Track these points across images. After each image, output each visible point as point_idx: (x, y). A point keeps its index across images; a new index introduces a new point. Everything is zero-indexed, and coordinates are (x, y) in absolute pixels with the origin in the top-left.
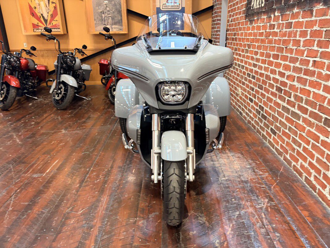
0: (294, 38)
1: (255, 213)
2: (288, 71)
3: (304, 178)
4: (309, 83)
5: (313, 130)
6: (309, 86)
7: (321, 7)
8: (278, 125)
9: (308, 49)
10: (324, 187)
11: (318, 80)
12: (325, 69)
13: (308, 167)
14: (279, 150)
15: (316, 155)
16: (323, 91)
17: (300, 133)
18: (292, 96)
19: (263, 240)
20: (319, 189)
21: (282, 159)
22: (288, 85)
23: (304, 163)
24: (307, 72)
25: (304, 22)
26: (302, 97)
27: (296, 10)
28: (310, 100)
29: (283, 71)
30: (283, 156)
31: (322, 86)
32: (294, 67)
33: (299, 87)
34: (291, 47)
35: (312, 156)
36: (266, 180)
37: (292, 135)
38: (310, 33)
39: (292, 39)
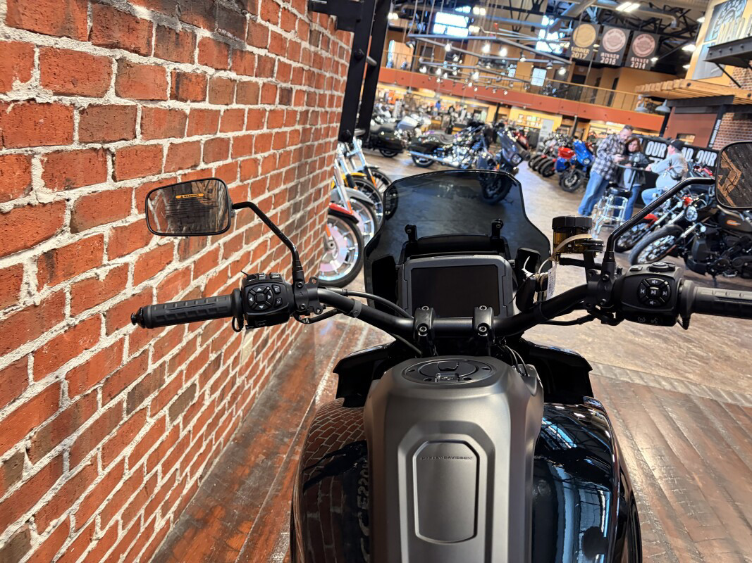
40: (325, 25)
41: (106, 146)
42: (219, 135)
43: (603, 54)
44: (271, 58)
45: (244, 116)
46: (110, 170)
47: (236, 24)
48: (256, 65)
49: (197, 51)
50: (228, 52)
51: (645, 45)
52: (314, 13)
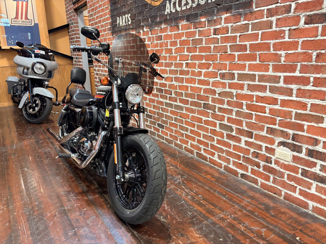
0: (166, 48)
1: (177, 188)
2: (166, 74)
3: (195, 154)
4: (185, 81)
5: (196, 115)
6: (186, 82)
7: (185, 23)
8: (164, 119)
9: (179, 55)
10: (213, 154)
11: (192, 77)
12: (197, 68)
13: (198, 144)
14: (169, 139)
15: (202, 133)
16: (198, 84)
17: (185, 121)
18: (173, 93)
19: (193, 203)
20: (209, 157)
21: (173, 145)
22: (168, 85)
23: (193, 143)
24: (182, 72)
25: (172, 35)
26: (182, 92)
27: (163, 26)
28: (189, 93)
30: (174, 143)
31: (197, 80)
32: (170, 70)
33: (178, 85)
34: (164, 55)
35: (199, 135)
36: (171, 163)
37: (178, 124)
38: (179, 43)
39: (164, 48)
49: (223, 20)
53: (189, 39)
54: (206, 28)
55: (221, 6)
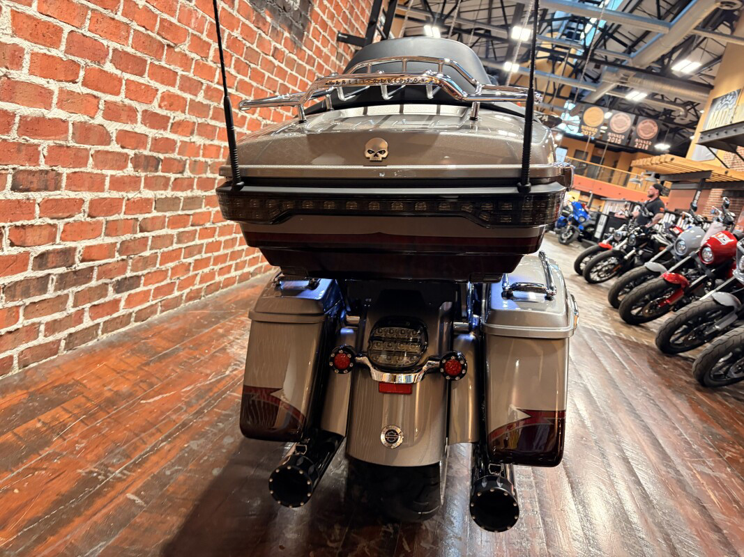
0: (195, 33)
4: (218, 134)
6: (219, 138)
17: (200, 229)
18: (187, 166)
22: (179, 144)
24: (217, 113)
26: (206, 162)
28: (220, 162)
29: (163, 112)
30: (160, 308)
32: (191, 100)
33: (202, 145)
40: (346, 50)
41: (250, 64)
42: (286, 83)
43: (610, 134)
44: (314, 58)
45: (297, 80)
46: (249, 74)
47: (300, 35)
48: (306, 57)
49: (283, 41)
50: (295, 45)
51: (648, 128)
52: (340, 43)
53: (244, 42)
54: (268, 38)
55: (288, 15)
